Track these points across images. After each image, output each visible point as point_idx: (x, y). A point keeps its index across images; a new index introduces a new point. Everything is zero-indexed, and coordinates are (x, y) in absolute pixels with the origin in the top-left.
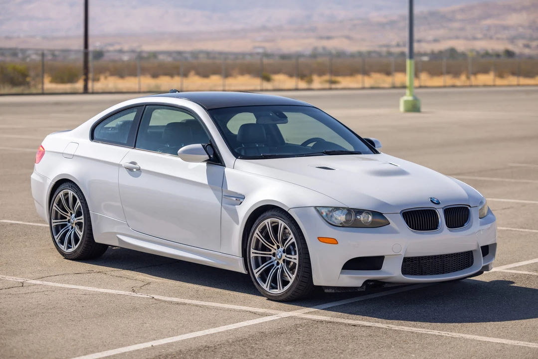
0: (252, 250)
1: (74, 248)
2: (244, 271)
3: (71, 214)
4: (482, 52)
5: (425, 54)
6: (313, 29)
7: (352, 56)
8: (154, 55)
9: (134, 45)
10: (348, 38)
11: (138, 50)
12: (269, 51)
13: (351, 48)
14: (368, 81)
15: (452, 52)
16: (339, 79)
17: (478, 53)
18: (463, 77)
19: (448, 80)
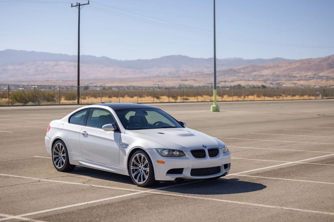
0: (131, 166)
1: (62, 166)
2: (128, 175)
3: (61, 153)
4: (252, 86)
5: (228, 87)
6: (179, 77)
7: (196, 88)
8: (111, 88)
9: (102, 84)
10: (194, 80)
11: (104, 86)
12: (160, 86)
13: (196, 85)
14: (200, 99)
15: (239, 86)
16: (189, 98)
17: (250, 87)
18: (243, 97)
19: (235, 98)
